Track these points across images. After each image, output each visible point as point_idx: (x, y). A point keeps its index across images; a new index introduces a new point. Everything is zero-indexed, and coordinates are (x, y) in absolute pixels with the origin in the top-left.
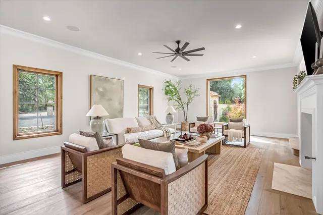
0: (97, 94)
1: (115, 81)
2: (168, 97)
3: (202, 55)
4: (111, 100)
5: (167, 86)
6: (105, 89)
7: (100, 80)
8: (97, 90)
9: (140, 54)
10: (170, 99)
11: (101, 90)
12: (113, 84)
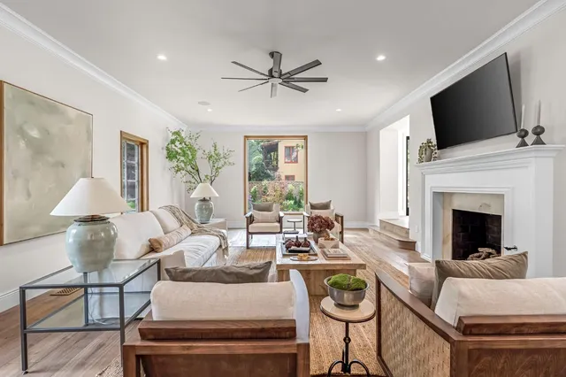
0: (22, 144)
1: (72, 113)
2: (175, 163)
3: (305, 90)
4: (63, 166)
5: (173, 142)
6: (45, 132)
7: (32, 103)
8: (21, 132)
9: (162, 57)
10: (178, 170)
11: (35, 133)
12: (70, 122)
